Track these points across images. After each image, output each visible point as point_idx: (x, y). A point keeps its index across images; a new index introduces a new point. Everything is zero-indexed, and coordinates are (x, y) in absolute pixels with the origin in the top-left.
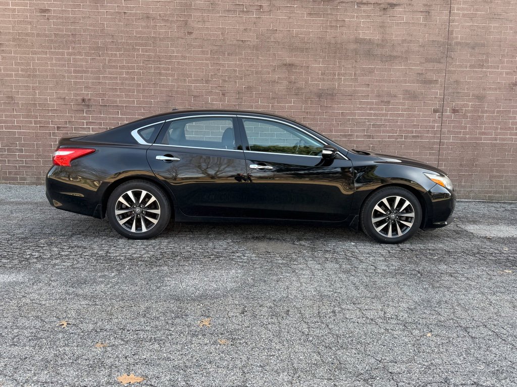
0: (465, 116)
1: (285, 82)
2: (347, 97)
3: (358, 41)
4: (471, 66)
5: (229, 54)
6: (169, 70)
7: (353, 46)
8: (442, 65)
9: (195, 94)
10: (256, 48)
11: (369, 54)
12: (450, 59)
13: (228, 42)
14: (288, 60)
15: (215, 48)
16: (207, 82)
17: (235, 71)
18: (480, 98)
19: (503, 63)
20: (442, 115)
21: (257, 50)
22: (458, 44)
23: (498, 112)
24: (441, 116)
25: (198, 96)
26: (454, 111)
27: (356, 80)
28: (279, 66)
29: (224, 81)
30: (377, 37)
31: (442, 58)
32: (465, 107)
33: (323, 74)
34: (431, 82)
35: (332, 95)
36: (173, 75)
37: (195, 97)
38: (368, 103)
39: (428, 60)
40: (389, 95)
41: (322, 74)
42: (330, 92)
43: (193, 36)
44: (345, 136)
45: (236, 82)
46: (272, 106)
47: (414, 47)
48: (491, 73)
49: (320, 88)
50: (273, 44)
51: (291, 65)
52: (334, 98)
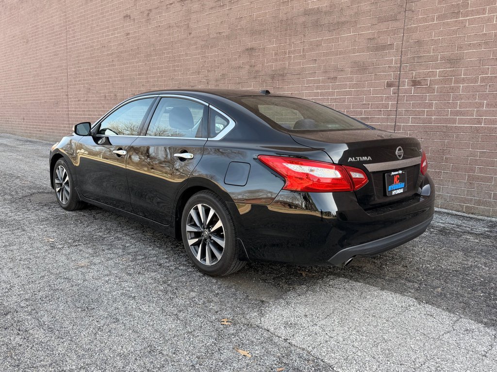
0: (430, 89)
1: (247, 67)
3: (307, 13)
4: (439, 18)
7: (302, 19)
8: (398, 23)
10: (228, 37)
11: (317, 25)
12: (410, 12)
13: (211, 36)
14: (249, 45)
15: (203, 43)
17: (215, 61)
18: (453, 61)
20: (398, 89)
21: (229, 39)
23: (483, 80)
24: (396, 91)
26: (415, 83)
27: (305, 56)
29: (208, 71)
30: (325, 4)
31: (400, 13)
32: (430, 77)
33: (276, 54)
34: (384, 47)
35: (283, 75)
38: (315, 81)
39: (381, 20)
40: (336, 69)
41: (275, 54)
42: (282, 73)
43: (192, 36)
45: (215, 71)
48: (471, 22)
49: (274, 69)
50: (238, 31)
51: (252, 49)
52: (285, 78)
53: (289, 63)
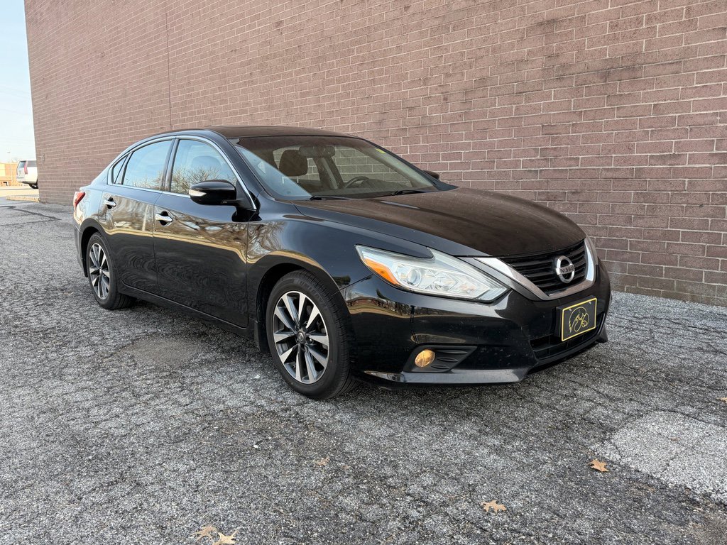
1: (541, 59)
2: (668, 67)
5: (454, 28)
6: (383, 74)
9: (411, 104)
13: (454, 7)
14: (546, 14)
15: (437, 22)
16: (426, 81)
17: (462, 54)
25: (414, 108)
27: (691, 24)
28: (531, 29)
29: (448, 75)
33: (614, 26)
35: (632, 69)
37: (410, 109)
41: (612, 27)
42: (629, 63)
43: (411, 11)
44: (663, 159)
45: (463, 74)
46: (517, 109)
49: (608, 57)
51: (552, 22)
52: (638, 75)
53: (649, 42)
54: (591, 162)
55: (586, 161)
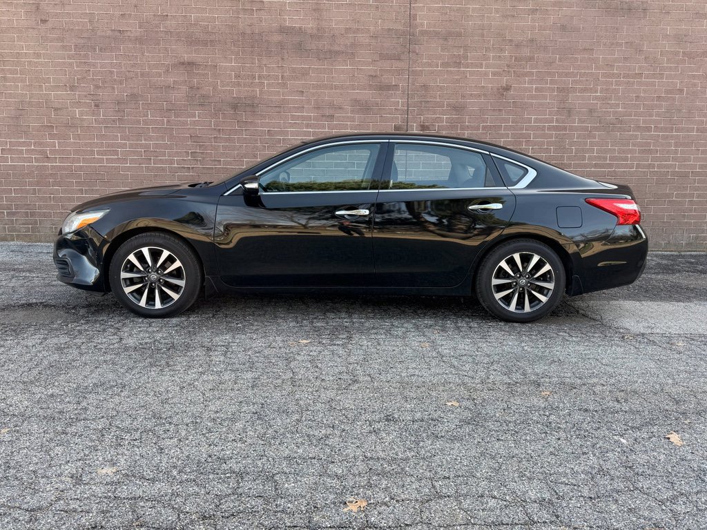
1: (184, 88)
2: (274, 109)
3: (283, 30)
4: (442, 64)
5: (101, 50)
6: (17, 74)
7: (276, 38)
8: (403, 63)
9: (56, 105)
10: (139, 40)
11: (300, 49)
12: (414, 54)
13: (99, 33)
14: (186, 57)
15: (82, 41)
16: (72, 88)
17: (111, 72)
18: (458, 109)
19: (488, 59)
21: (141, 43)
22: (423, 33)
25: (60, 109)
26: (424, 128)
27: (284, 85)
28: (174, 66)
29: (97, 87)
30: (310, 25)
31: (403, 53)
32: (438, 122)
33: (237, 76)
34: (389, 87)
35: (252, 106)
36: (23, 81)
37: (56, 109)
38: (303, 118)
39: (383, 57)
40: (332, 105)
41: (235, 77)
42: (250, 102)
43: (49, 25)
45: (113, 88)
46: (168, 121)
47: (363, 39)
48: (472, 73)
49: (235, 96)
50: (163, 35)
51: (191, 64)
52: (256, 110)
53: (261, 91)
54: (230, 163)
55: (226, 163)
